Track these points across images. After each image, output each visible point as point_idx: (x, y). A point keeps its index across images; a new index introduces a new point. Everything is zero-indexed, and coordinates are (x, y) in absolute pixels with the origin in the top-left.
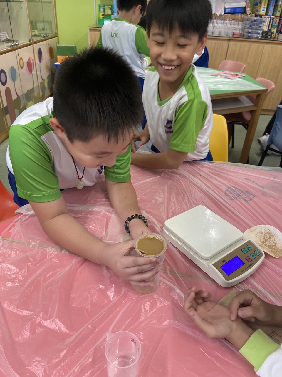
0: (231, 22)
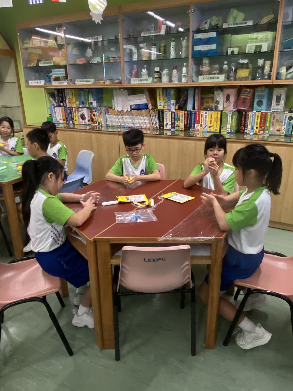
0: (137, 117)
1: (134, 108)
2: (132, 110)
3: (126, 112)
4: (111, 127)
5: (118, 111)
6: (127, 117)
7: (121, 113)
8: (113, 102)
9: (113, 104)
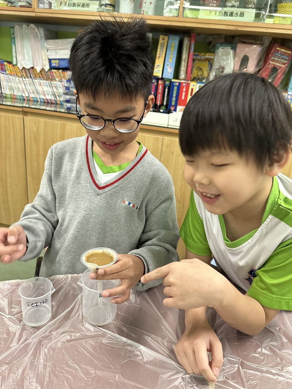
1: (57, 65)
2: (52, 68)
3: (41, 71)
4: (11, 98)
5: (24, 68)
6: (41, 81)
7: (29, 72)
8: (14, 50)
9: (14, 54)
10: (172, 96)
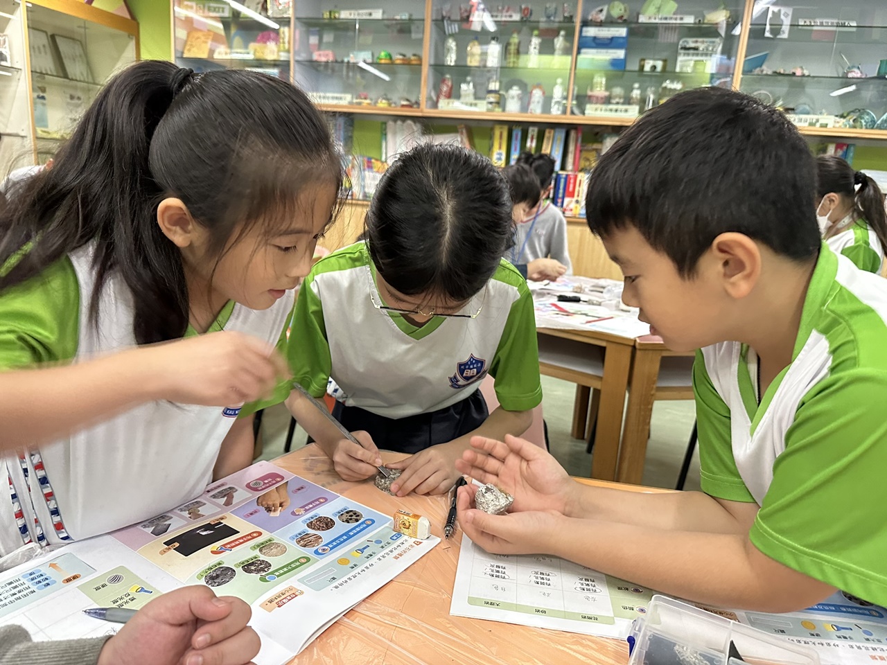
8: (384, 146)
9: (384, 151)
10: (559, 188)
